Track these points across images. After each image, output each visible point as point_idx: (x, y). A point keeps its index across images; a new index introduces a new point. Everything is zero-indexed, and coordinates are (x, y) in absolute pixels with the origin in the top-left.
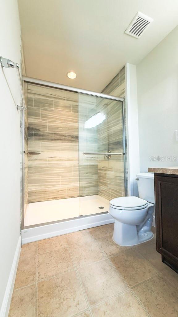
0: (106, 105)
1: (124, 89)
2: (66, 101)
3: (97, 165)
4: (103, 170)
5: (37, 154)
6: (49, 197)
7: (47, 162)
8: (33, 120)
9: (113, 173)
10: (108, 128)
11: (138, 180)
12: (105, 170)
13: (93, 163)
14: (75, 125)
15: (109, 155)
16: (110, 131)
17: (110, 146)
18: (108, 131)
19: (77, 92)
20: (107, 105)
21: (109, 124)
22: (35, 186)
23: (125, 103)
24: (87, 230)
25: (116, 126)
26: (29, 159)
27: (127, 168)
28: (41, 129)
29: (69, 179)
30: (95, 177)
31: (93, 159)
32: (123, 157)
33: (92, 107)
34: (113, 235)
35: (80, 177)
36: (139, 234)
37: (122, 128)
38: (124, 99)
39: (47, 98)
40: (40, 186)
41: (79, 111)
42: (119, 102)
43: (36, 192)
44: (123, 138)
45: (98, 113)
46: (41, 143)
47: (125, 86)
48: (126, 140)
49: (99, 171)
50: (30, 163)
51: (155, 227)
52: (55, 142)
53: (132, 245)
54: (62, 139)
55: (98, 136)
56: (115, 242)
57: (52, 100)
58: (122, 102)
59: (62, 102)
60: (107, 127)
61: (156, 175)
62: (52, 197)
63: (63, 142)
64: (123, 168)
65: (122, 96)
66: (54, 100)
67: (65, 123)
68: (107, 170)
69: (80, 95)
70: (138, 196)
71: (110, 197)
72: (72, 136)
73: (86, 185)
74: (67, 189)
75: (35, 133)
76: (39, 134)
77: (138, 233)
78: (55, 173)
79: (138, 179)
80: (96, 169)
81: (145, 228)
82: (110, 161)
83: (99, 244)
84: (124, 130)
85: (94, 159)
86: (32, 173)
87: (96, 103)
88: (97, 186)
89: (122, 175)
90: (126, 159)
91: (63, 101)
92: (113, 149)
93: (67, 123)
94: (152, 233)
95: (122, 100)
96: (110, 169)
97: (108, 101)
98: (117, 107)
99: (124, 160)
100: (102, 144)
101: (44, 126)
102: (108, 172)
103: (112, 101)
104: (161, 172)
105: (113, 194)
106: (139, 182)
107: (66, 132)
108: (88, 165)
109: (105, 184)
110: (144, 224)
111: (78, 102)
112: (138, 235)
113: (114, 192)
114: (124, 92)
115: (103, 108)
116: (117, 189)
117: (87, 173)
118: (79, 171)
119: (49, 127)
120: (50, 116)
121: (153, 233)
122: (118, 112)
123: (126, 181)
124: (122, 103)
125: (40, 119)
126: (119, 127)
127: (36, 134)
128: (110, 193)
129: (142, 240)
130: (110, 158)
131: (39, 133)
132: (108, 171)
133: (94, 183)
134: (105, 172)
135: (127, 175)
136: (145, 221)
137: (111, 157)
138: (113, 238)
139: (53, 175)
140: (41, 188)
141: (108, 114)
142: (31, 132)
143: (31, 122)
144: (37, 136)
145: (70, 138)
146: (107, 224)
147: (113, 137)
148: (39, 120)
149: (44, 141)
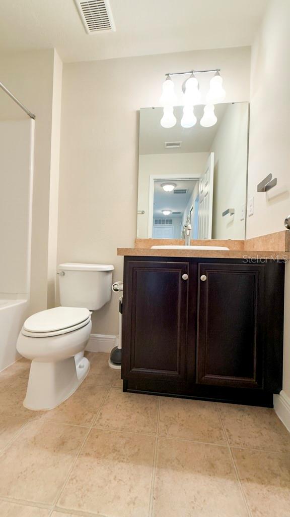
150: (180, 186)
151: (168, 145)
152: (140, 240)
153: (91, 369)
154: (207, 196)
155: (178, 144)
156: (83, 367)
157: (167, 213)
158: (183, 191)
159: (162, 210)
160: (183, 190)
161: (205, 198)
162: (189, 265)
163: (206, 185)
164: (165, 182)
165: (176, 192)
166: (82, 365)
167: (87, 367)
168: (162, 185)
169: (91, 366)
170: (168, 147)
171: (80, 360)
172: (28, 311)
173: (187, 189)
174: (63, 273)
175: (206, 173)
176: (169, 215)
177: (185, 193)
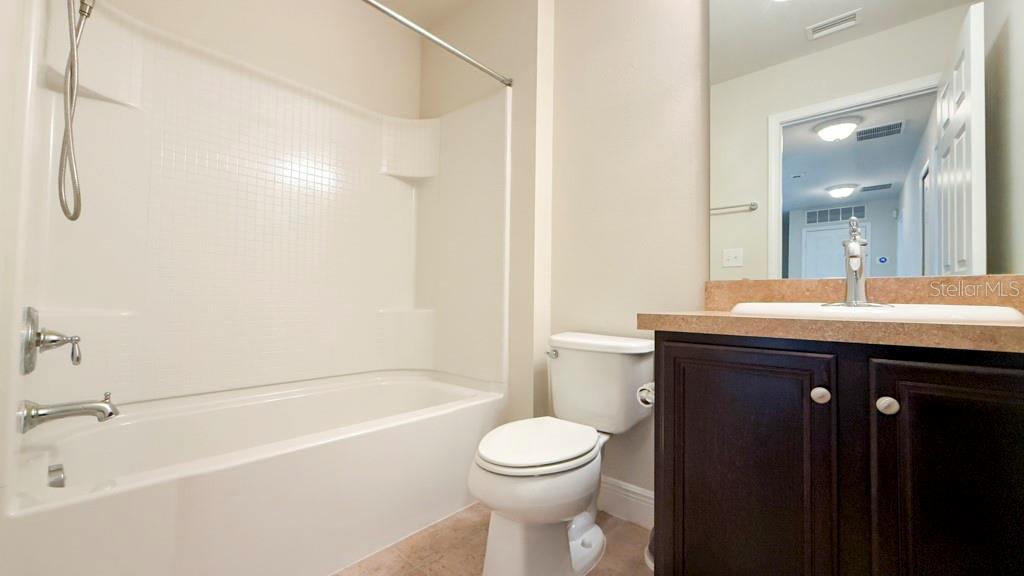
150: (873, 121)
151: (815, 31)
152: (719, 285)
153: (605, 555)
154: (963, 135)
155: (853, 17)
156: (589, 546)
157: (841, 193)
158: (891, 130)
159: (827, 186)
160: (889, 127)
161: (956, 142)
162: (834, 362)
163: (959, 103)
164: (819, 122)
165: (863, 136)
166: (586, 540)
167: (598, 549)
168: (815, 129)
169: (608, 550)
170: (816, 36)
171: (585, 528)
172: (504, 416)
173: (903, 121)
174: (555, 353)
175: (957, 67)
176: (851, 196)
177: (899, 132)
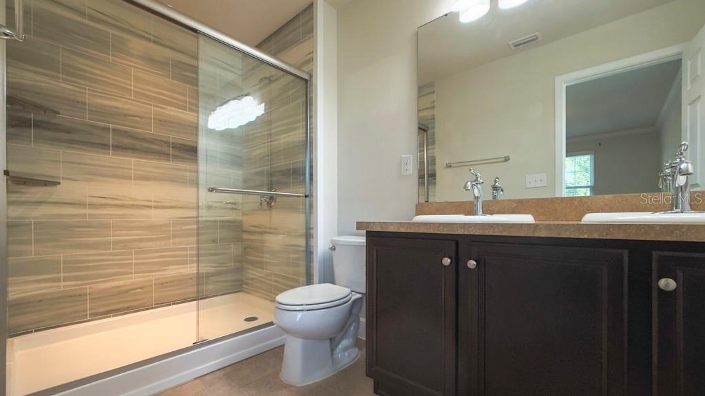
0: (267, 81)
1: (310, 53)
2: (151, 45)
3: (241, 222)
4: (256, 232)
5: (46, 185)
6: (92, 312)
7: (88, 211)
8: (31, 75)
9: (281, 237)
10: (270, 135)
11: (335, 249)
12: (262, 233)
13: (231, 216)
14: (181, 115)
15: (272, 198)
16: (276, 142)
17: (274, 179)
18: (271, 141)
19: (195, 31)
20: (270, 80)
21: (273, 126)
22: (39, 281)
23: (311, 85)
24: (218, 373)
25: (291, 134)
26: (10, 199)
27: (311, 226)
28: (60, 111)
29: (161, 257)
30: (235, 249)
31: (229, 206)
32: (305, 202)
33: (231, 77)
34: (280, 370)
35: (201, 252)
36: (335, 356)
37: (305, 139)
38: (311, 76)
39: (86, 21)
40: (58, 280)
41: (200, 83)
42: (298, 80)
43: (41, 301)
44: (305, 162)
45: (246, 95)
46: (62, 152)
47: (313, 48)
48: (311, 167)
49: (245, 236)
50: (16, 212)
51: (365, 339)
52: (113, 155)
53: (322, 379)
54: (138, 147)
55: (245, 150)
56: (285, 382)
57: (108, 33)
58: (306, 81)
59: (137, 45)
60: (266, 133)
61: (370, 235)
62: (102, 310)
63: (142, 158)
64: (304, 225)
65: (306, 68)
66: (111, 31)
67: (150, 105)
68: (266, 232)
69: (202, 41)
70: (333, 282)
71: (271, 293)
72: (173, 143)
73: (212, 270)
74: (155, 284)
75: (40, 118)
76: (56, 124)
77: (332, 355)
78: (115, 243)
79: (333, 248)
80: (235, 230)
81: (345, 342)
82: (273, 211)
83: (249, 394)
84: (308, 144)
85: (234, 206)
86: (28, 242)
87: (242, 70)
88: (240, 270)
89: (302, 242)
90: (311, 206)
91: (145, 43)
92: (282, 185)
93: (155, 106)
94: (357, 350)
95: (306, 77)
96: (273, 231)
97: (273, 71)
98: (294, 90)
99: (305, 209)
100: (253, 171)
101: (76, 104)
102: (268, 238)
103: (282, 73)
104: (378, 229)
105: (280, 285)
106: (336, 255)
107: (153, 131)
108: (216, 221)
109: (260, 265)
110: (344, 335)
111: (197, 58)
112: (332, 358)
113: (280, 280)
114: (310, 60)
115: (259, 86)
116: (289, 274)
117: (214, 242)
118: (198, 235)
119: (93, 109)
120: (95, 77)
121: (360, 349)
122: (295, 103)
123: (309, 253)
124: (306, 84)
125: (59, 78)
126: (297, 136)
127: (42, 122)
128: (273, 283)
129: (339, 366)
130: (273, 204)
131: (54, 121)
132: (268, 235)
133: (233, 264)
134: (260, 238)
135: (313, 242)
136: (345, 329)
137: (275, 202)
138: (280, 374)
139: (109, 249)
140: (64, 286)
141: (270, 103)
142: (21, 114)
143: (23, 81)
144: (49, 130)
145: (164, 149)
146: (267, 351)
147: (282, 157)
148: (55, 83)
149: (74, 148)
